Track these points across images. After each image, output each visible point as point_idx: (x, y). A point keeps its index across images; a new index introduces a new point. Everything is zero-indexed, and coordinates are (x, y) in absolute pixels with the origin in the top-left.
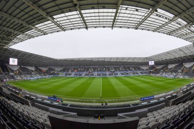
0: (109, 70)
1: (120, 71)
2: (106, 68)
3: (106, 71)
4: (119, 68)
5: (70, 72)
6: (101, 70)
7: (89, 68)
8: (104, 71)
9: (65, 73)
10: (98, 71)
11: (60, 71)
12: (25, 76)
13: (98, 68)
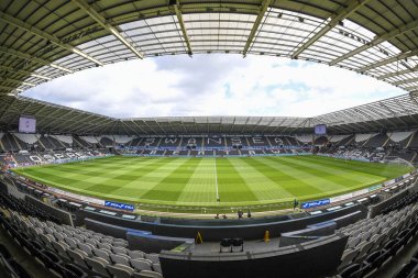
0: (230, 144)
1: (252, 145)
2: (223, 139)
3: (223, 145)
4: (250, 139)
6: (212, 144)
7: (188, 138)
8: (219, 145)
9: (136, 149)
10: (206, 145)
11: (127, 144)
12: (53, 155)
13: (206, 139)
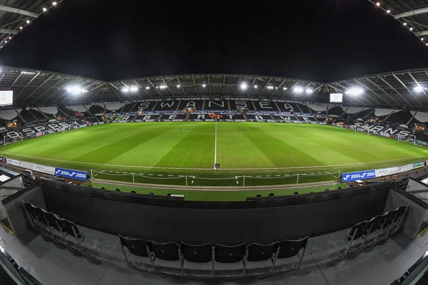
0: (234, 107)
1: (259, 109)
2: (226, 102)
3: (226, 108)
4: (257, 103)
5: (140, 113)
6: (214, 107)
7: (187, 102)
8: (221, 109)
9: (128, 115)
10: (207, 108)
11: (118, 111)
12: (33, 128)
13: (207, 102)
